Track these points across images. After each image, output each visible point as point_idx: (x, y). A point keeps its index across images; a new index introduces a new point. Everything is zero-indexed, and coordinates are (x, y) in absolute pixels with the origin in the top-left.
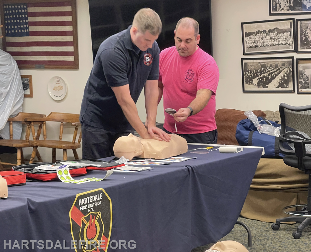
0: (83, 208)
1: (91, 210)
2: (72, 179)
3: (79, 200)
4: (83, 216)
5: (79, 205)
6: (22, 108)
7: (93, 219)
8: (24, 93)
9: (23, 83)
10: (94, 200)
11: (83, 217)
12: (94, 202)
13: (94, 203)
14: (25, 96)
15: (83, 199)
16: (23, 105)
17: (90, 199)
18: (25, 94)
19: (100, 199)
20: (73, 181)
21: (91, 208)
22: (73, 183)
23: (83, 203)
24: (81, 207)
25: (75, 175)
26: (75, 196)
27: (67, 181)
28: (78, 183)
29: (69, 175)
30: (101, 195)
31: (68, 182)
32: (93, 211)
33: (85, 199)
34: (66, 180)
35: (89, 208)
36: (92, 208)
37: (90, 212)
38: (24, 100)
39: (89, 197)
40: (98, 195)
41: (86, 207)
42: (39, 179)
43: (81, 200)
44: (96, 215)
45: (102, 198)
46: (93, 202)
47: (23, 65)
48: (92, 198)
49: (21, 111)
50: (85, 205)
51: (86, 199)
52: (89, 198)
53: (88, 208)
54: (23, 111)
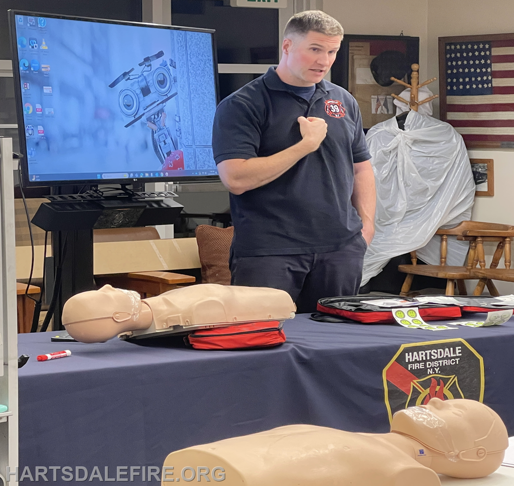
0: (416, 366)
1: (434, 371)
2: (424, 323)
3: (407, 354)
4: (415, 379)
5: (407, 361)
6: (470, 213)
7: (439, 385)
8: (476, 188)
9: (474, 173)
10: (442, 357)
11: (415, 381)
12: (443, 359)
13: (441, 362)
14: (478, 194)
15: (415, 353)
16: (473, 208)
17: (433, 353)
18: (479, 190)
19: (455, 355)
20: (425, 326)
21: (433, 368)
22: (423, 328)
23: (414, 358)
24: (409, 365)
25: (430, 318)
26: (398, 347)
27: (413, 326)
28: (433, 330)
29: (419, 317)
30: (459, 349)
31: (416, 328)
32: (438, 373)
33: (420, 353)
34: (413, 324)
35: (430, 368)
36: (437, 368)
37: (430, 374)
38: (474, 200)
39: (430, 351)
40: (452, 349)
41: (421, 365)
42: (355, 319)
43: (410, 354)
44: (447, 380)
45: (461, 355)
46: (438, 359)
47: (473, 143)
48: (437, 353)
49: (468, 219)
50: (419, 362)
51: (422, 354)
52: (430, 353)
53: (428, 367)
54: (471, 218)
